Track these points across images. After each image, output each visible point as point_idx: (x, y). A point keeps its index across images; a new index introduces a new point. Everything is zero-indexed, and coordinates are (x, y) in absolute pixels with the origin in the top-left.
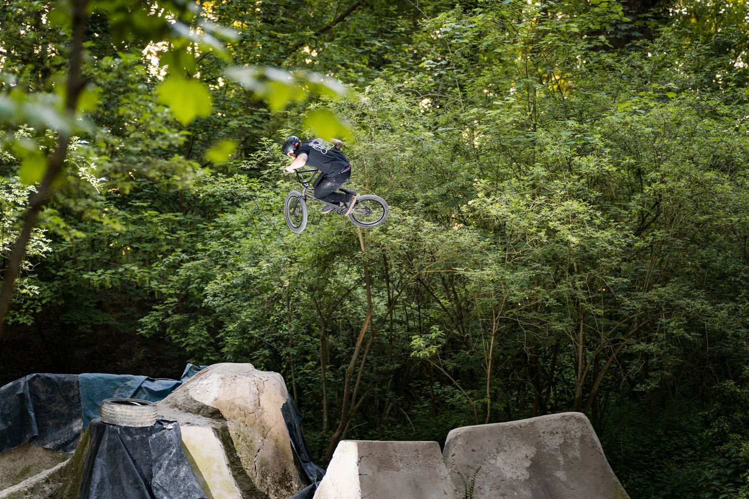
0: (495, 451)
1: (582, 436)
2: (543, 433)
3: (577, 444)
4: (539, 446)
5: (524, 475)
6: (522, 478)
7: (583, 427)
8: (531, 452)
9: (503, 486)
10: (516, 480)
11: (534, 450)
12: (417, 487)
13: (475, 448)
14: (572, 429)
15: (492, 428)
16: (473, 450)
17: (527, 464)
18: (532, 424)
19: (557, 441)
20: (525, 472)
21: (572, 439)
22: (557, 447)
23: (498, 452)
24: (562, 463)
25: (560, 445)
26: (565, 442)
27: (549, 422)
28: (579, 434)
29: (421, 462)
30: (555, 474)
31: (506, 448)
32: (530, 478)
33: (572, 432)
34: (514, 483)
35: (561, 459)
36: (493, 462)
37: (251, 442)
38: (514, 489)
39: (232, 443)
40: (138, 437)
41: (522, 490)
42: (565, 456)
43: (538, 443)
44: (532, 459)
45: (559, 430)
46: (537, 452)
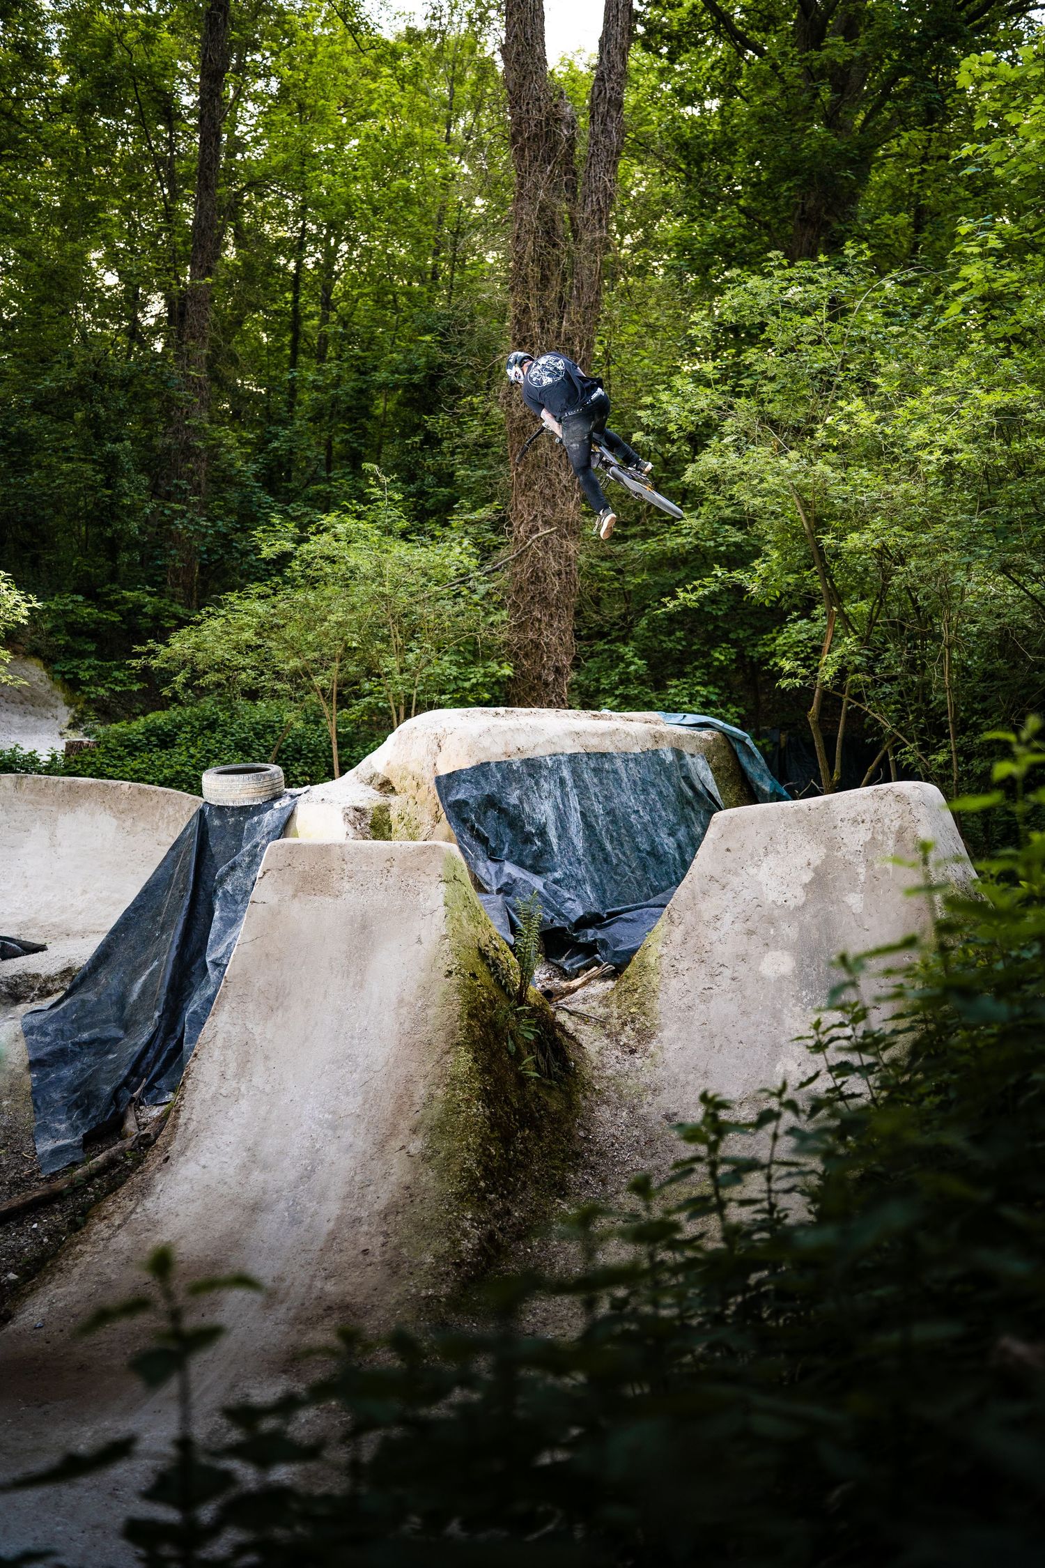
0: (762, 851)
1: (901, 827)
2: (842, 820)
3: (891, 843)
4: (832, 845)
5: (797, 896)
6: (792, 903)
7: (904, 811)
8: (816, 854)
9: (756, 917)
10: (782, 906)
11: (823, 851)
12: (364, 927)
13: (731, 845)
14: (887, 815)
15: (768, 810)
16: (728, 850)
17: (807, 877)
18: (827, 804)
19: (862, 835)
20: (800, 892)
21: (883, 832)
22: (859, 848)
23: (766, 855)
24: (862, 878)
25: (865, 845)
26: (873, 838)
27: (853, 802)
28: (897, 824)
29: (391, 881)
30: (846, 899)
31: (780, 848)
32: (804, 905)
33: (887, 821)
34: (776, 912)
35: (862, 870)
36: (752, 871)
37: (417, 827)
38: (771, 922)
39: (390, 830)
40: (232, 820)
41: (784, 926)
42: (869, 864)
43: (830, 840)
44: (816, 870)
45: (867, 817)
46: (827, 856)
